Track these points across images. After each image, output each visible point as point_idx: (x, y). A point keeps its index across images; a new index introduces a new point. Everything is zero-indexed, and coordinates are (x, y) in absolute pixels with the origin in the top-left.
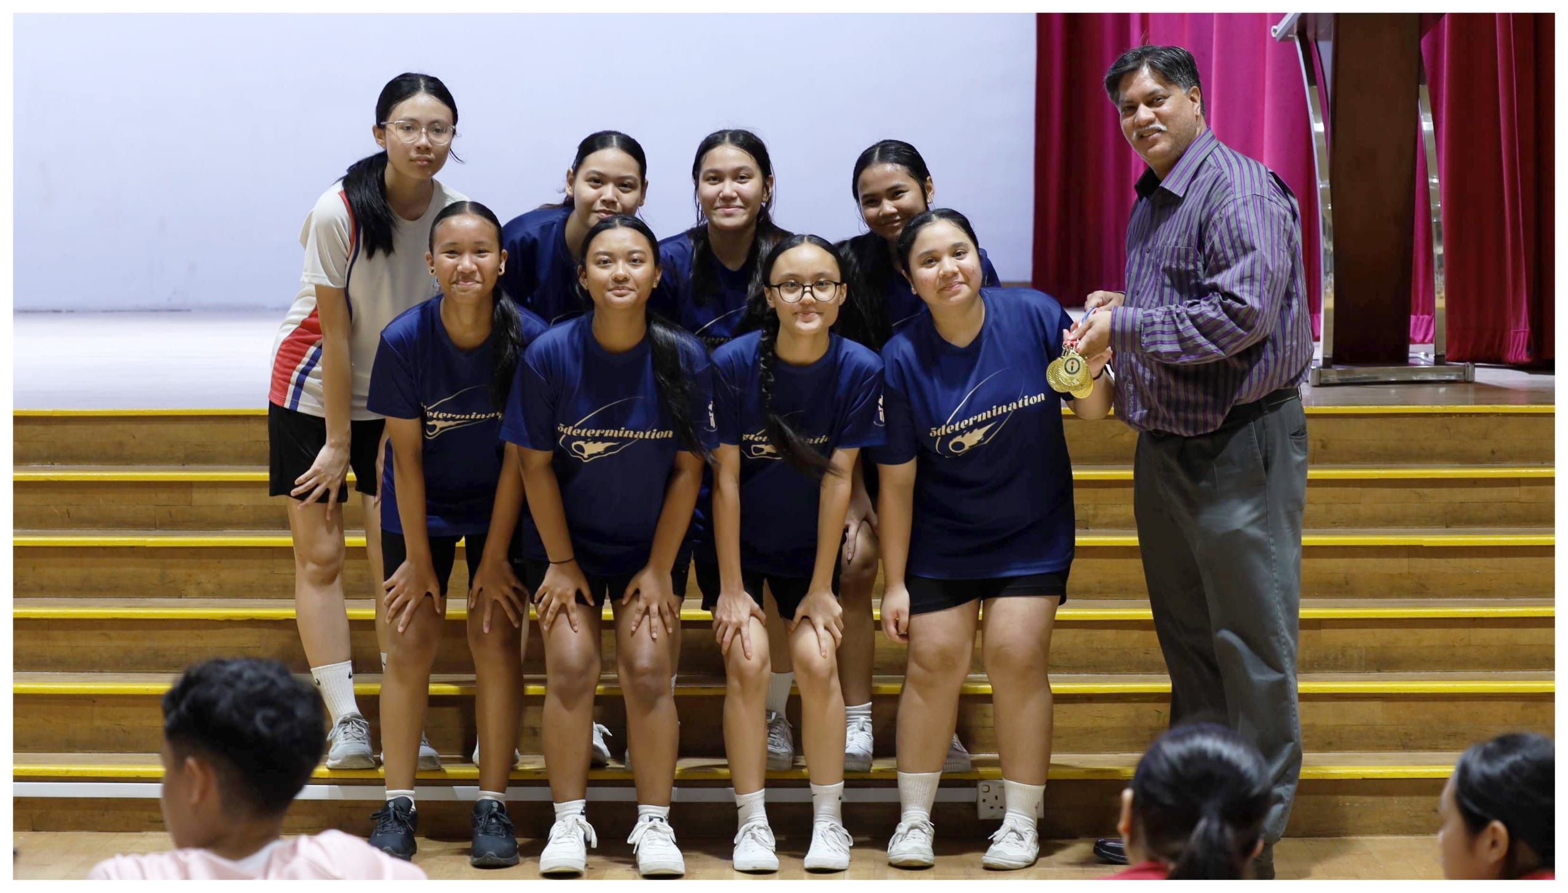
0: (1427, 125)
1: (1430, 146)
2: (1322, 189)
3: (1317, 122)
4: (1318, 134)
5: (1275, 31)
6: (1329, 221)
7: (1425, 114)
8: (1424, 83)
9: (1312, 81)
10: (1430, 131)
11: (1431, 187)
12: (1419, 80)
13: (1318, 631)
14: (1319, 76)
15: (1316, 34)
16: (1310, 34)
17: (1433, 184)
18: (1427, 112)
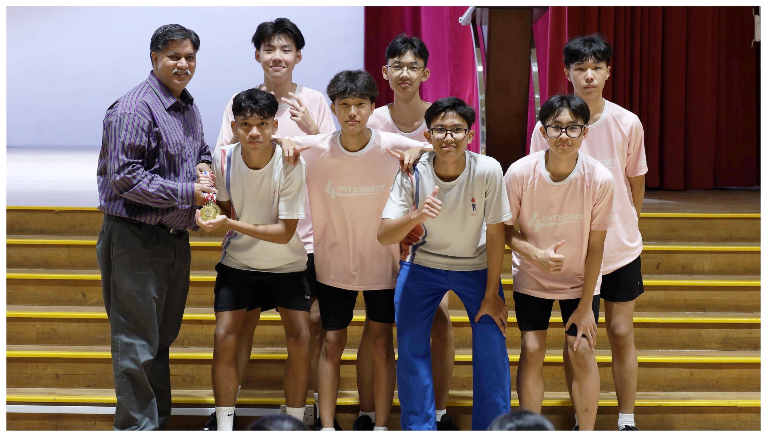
0: (535, 68)
1: (535, 79)
2: (481, 100)
3: (479, 65)
4: (479, 72)
5: (461, 20)
6: (484, 116)
7: (534, 63)
8: (534, 47)
9: (478, 45)
10: (536, 72)
11: (536, 100)
12: (532, 46)
13: (462, 328)
14: (481, 42)
15: (481, 22)
16: (478, 22)
17: (537, 98)
18: (535, 62)
